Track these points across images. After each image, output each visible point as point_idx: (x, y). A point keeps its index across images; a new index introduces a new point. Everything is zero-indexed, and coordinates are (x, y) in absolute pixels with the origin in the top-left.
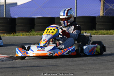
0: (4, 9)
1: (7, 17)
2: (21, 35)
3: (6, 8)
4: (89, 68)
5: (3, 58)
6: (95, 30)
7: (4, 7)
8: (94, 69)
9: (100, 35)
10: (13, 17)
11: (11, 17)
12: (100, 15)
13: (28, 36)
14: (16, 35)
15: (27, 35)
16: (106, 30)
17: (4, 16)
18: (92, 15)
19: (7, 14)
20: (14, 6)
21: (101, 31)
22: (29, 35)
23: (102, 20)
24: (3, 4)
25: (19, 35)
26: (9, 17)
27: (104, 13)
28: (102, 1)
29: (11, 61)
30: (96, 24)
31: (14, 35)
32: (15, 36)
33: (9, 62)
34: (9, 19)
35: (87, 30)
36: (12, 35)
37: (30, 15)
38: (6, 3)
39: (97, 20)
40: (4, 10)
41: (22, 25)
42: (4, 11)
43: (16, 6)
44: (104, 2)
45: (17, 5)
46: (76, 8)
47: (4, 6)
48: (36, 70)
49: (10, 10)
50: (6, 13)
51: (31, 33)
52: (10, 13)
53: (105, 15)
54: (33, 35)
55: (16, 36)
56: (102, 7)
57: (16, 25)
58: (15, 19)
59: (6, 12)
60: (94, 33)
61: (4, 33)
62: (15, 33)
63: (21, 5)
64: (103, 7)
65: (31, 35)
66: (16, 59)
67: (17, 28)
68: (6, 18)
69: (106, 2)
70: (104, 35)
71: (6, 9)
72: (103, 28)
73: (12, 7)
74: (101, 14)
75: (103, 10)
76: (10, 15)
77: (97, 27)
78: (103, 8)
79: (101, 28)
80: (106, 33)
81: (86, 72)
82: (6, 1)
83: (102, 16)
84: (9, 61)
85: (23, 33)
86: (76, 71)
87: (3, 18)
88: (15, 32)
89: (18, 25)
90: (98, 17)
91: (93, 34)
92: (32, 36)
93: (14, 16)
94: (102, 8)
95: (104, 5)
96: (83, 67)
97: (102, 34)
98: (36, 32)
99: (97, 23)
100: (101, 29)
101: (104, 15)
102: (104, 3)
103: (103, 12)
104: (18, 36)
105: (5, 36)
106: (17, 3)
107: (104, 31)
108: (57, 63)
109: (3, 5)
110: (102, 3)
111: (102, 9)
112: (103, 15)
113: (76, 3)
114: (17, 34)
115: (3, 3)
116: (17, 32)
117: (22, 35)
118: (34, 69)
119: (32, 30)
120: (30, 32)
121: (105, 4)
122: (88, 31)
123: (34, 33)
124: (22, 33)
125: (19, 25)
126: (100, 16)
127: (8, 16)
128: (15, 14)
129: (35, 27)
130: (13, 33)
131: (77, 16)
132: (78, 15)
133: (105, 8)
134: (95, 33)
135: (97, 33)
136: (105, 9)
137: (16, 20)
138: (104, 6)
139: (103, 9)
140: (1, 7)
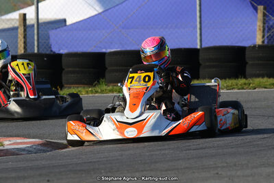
0: (34, 34)
1: (43, 52)
3: (40, 32)
4: (225, 165)
5: (31, 147)
6: (245, 77)
7: (34, 31)
8: (235, 165)
9: (256, 90)
10: (57, 52)
11: (51, 51)
12: (257, 44)
13: (91, 95)
14: (62, 93)
15: (87, 92)
16: (270, 77)
17: (36, 51)
18: (236, 43)
19: (43, 45)
20: (59, 28)
21: (257, 81)
22: (92, 92)
23: (261, 55)
24: (32, 22)
26: (48, 53)
27: (266, 37)
28: (259, 11)
29: (48, 153)
30: (247, 63)
33: (45, 154)
34: (46, 55)
35: (225, 79)
37: (95, 47)
38: (40, 21)
39: (248, 54)
40: (36, 37)
41: (77, 69)
42: (34, 39)
43: (62, 27)
44: (264, 13)
45: (66, 25)
46: (201, 29)
47: (36, 26)
48: (103, 171)
49: (51, 37)
50: (40, 44)
51: (98, 89)
52: (49, 43)
53: (268, 42)
54: (102, 92)
56: (259, 24)
57: (64, 69)
58: (60, 56)
59: (40, 41)
60: (241, 85)
62: (61, 89)
63: (74, 24)
64: (262, 25)
65: (97, 92)
66: (61, 149)
67: (64, 78)
68: (39, 55)
69: (268, 14)
70: (265, 88)
71: (40, 35)
72: (261, 72)
73: (53, 29)
74: (259, 40)
75: (264, 31)
76: (50, 48)
77: (249, 70)
78: (263, 27)
79: (258, 72)
80: (270, 85)
81: (217, 174)
82: (40, 17)
83: (259, 46)
84: (45, 151)
85: (80, 89)
86: (194, 172)
87: (33, 55)
88: (62, 87)
89: (66, 69)
90: (250, 47)
91: (240, 87)
92: (100, 95)
93: (59, 51)
94: (259, 26)
95: (264, 19)
96: (212, 163)
97: (260, 86)
98: (109, 86)
99: (250, 62)
100: (258, 76)
101: (266, 42)
102: (264, 15)
103: (263, 37)
106: (65, 21)
107: (265, 79)
108: (152, 155)
109: (33, 26)
110: (260, 15)
111: (260, 30)
112: (263, 42)
113: (200, 17)
114: (65, 90)
115: (32, 19)
116: (65, 86)
118: (98, 169)
119: (98, 82)
120: (95, 86)
121: (267, 19)
122: (228, 79)
123: (104, 87)
124: (78, 87)
125: (70, 69)
126: (255, 46)
127: (45, 50)
128: (61, 46)
129: (107, 75)
130: (57, 89)
131: (203, 47)
132: (205, 45)
133: (268, 27)
134: (245, 84)
135: (250, 84)
136: (266, 29)
137: (63, 58)
138: (264, 23)
139: (262, 29)
140: (28, 30)
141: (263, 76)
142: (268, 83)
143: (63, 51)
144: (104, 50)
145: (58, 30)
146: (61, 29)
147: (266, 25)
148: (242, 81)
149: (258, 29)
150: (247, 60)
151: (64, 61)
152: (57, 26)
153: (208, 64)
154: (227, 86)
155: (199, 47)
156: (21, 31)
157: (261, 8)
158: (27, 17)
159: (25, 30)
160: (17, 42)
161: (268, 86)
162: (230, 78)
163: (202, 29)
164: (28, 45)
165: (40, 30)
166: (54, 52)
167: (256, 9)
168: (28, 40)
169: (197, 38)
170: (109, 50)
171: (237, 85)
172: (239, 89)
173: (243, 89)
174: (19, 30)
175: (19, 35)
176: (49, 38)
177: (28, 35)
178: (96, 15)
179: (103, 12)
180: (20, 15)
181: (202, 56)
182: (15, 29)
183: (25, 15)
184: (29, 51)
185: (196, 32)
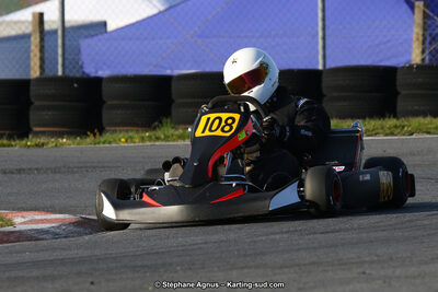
0: (56, 46)
1: (71, 75)
2: (123, 140)
3: (67, 42)
4: (375, 258)
5: (57, 227)
6: (395, 116)
7: (57, 40)
8: (391, 259)
9: (414, 136)
10: (93, 75)
11: (84, 73)
12: (413, 62)
13: (148, 143)
14: (102, 140)
15: (143, 139)
16: (435, 117)
17: (60, 73)
18: (381, 61)
19: (70, 63)
20: (96, 35)
21: (416, 121)
22: (150, 138)
23: (420, 80)
24: (54, 27)
25: (115, 141)
26: (78, 75)
27: (427, 52)
28: (416, 10)
29: (86, 237)
30: (398, 93)
31: (97, 140)
32: (102, 145)
34: (77, 80)
35: (365, 118)
36: (88, 140)
37: (155, 66)
38: (67, 25)
39: (399, 77)
40: (60, 51)
41: (126, 102)
42: (57, 53)
43: (101, 33)
44: (424, 12)
45: (106, 32)
46: (324, 38)
47: (60, 33)
49: (82, 50)
50: (67, 62)
51: (160, 133)
52: (79, 59)
53: (430, 60)
54: (167, 138)
55: (104, 143)
56: (417, 31)
57: (104, 102)
58: (99, 80)
59: (66, 56)
60: (389, 128)
61: (61, 135)
62: (101, 134)
63: (122, 28)
64: (421, 33)
65: (158, 139)
67: (106, 115)
68: (65, 80)
69: (431, 14)
70: (429, 133)
71: (66, 47)
72: (422, 108)
73: (86, 37)
74: (416, 57)
75: (423, 43)
76: (82, 67)
77: (401, 105)
78: (423, 35)
79: (416, 108)
80: (435, 128)
81: (364, 273)
82: (66, 18)
83: (418, 66)
84: (80, 234)
85: (131, 134)
87: (56, 79)
88: (102, 131)
89: (109, 102)
90: (403, 68)
91: (388, 132)
92: (163, 143)
93: (97, 72)
94: (418, 34)
95: (425, 23)
96: (353, 255)
97: (419, 131)
98: (177, 129)
99: (403, 92)
100: (416, 114)
101: (427, 62)
102: (426, 16)
103: (423, 52)
104: (110, 143)
105: (62, 144)
106: (105, 24)
107: (429, 119)
108: (256, 242)
109: (55, 32)
110: (418, 17)
111: (418, 39)
112: (423, 60)
113: (324, 20)
114: (107, 136)
115: (54, 22)
116: (108, 128)
117: (126, 141)
119: (161, 122)
120: (155, 129)
121: (429, 22)
122: (367, 119)
123: (170, 131)
124: (127, 131)
125: (115, 102)
126: (411, 67)
127: (74, 71)
128: (99, 64)
129: (175, 111)
130: (95, 135)
131: (328, 67)
132: (331, 64)
133: (430, 35)
134: (396, 127)
135: (403, 127)
136: (429, 39)
137: (104, 85)
138: (425, 30)
139: (421, 38)
140: (46, 39)
141: (424, 114)
142: (433, 126)
143: (103, 73)
144: (168, 72)
145: (95, 38)
146: (100, 37)
147: (428, 32)
148: (391, 122)
149: (414, 39)
150: (399, 89)
151: (106, 88)
152: (92, 33)
153: (335, 94)
154: (367, 130)
155: (320, 67)
156: (35, 40)
157: (419, 5)
158: (46, 18)
159: (42, 39)
160: (29, 58)
161: (432, 131)
162: (371, 117)
163: (327, 37)
164: (47, 62)
165: (67, 39)
166: (88, 75)
167: (412, 7)
168: (46, 55)
169: (317, 52)
170: (177, 72)
171: (382, 128)
172: (386, 135)
173: (392, 134)
174: (32, 39)
175: (33, 47)
176: (79, 51)
177: (46, 47)
178: (155, 15)
179: (166, 10)
180: (34, 14)
181: (326, 82)
182: (26, 37)
183: (41, 15)
184: (49, 73)
185: (317, 43)
